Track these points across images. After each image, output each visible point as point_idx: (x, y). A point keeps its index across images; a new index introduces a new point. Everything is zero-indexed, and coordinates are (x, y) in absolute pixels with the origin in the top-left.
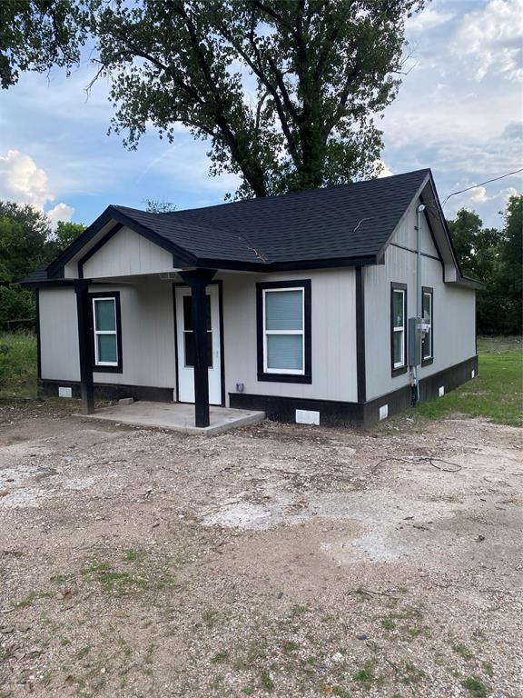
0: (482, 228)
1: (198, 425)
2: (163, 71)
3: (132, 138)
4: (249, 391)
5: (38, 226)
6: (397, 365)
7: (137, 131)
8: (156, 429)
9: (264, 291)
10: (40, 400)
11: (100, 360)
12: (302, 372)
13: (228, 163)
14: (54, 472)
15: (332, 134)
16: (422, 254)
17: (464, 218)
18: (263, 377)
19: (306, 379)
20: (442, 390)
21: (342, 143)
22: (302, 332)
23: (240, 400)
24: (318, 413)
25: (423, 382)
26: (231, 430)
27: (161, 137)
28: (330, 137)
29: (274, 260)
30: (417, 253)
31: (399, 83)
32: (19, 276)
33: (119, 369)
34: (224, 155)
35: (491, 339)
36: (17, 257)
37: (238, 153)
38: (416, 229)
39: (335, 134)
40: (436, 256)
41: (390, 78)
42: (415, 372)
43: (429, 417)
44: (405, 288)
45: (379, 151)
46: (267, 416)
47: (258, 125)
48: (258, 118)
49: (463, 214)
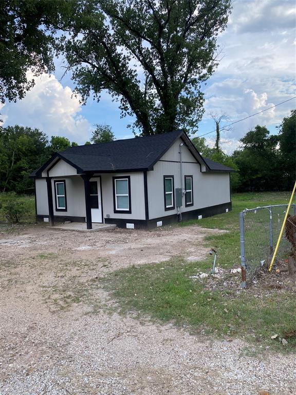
1: (88, 229)
2: (96, 69)
3: (83, 100)
4: (111, 217)
5: (41, 139)
6: (167, 207)
7: (85, 97)
8: (74, 230)
9: (115, 180)
10: (36, 223)
11: (59, 207)
12: (128, 210)
13: (129, 111)
14: (35, 241)
15: (181, 93)
16: (182, 162)
17: (259, 130)
18: (116, 212)
19: (129, 212)
20: (200, 217)
22: (128, 195)
23: (108, 221)
24: (134, 224)
26: (101, 230)
27: (94, 99)
28: (180, 95)
29: (117, 169)
30: (180, 162)
31: (217, 64)
32: (32, 166)
33: (65, 210)
34: (127, 107)
36: (31, 155)
38: (180, 153)
41: (212, 63)
42: (179, 209)
43: (181, 226)
44: (172, 176)
45: (202, 103)
46: (117, 226)
47: (146, 89)
48: (146, 86)
49: (258, 128)
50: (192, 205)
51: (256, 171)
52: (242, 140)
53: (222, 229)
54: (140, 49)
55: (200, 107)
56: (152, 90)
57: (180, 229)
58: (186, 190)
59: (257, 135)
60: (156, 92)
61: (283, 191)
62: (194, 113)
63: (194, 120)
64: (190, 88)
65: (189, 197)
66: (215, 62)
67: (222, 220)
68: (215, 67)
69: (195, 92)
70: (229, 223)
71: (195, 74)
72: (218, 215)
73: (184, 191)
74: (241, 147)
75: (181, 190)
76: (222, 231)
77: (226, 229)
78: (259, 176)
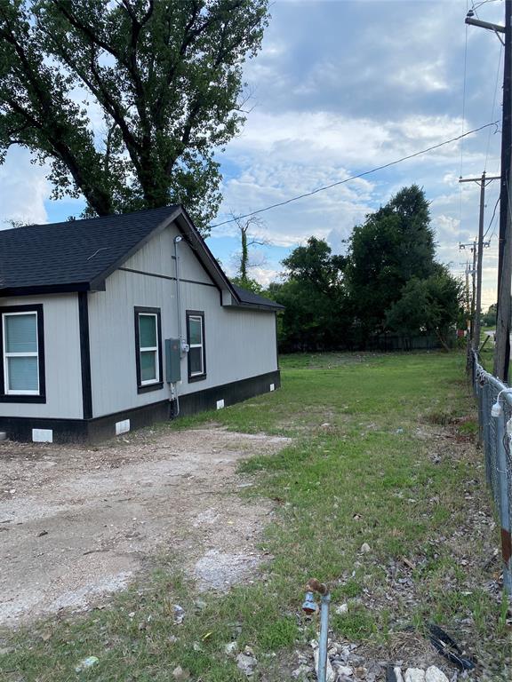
0: (331, 255)
6: (144, 383)
9: (3, 315)
12: (37, 393)
13: (71, 187)
15: (176, 163)
16: (181, 280)
17: (314, 246)
18: (4, 399)
19: (41, 399)
20: (220, 404)
21: (189, 172)
22: (36, 354)
24: (51, 431)
25: (184, 399)
28: (175, 167)
29: (8, 285)
30: (175, 279)
31: (244, 120)
34: (66, 179)
37: (80, 179)
38: (174, 258)
39: (181, 164)
40: (210, 282)
41: (235, 115)
42: (173, 388)
43: (178, 428)
44: (158, 311)
45: (217, 182)
46: (7, 436)
47: (108, 152)
48: (108, 145)
49: (313, 241)
50: (203, 377)
51: (310, 317)
52: (285, 263)
53: (273, 434)
54: (96, 70)
55: (213, 190)
56: (119, 155)
57: (174, 438)
58: (189, 343)
59: (312, 254)
60: (129, 159)
61: (355, 350)
62: (201, 201)
63: (202, 215)
64: (195, 156)
65: (196, 360)
66: (240, 115)
67: (266, 408)
68: (240, 123)
69: (205, 163)
70: (282, 416)
71: (203, 130)
72: (256, 398)
73: (184, 346)
74: (284, 275)
75: (178, 342)
76: (276, 439)
77: (284, 433)
78: (315, 325)
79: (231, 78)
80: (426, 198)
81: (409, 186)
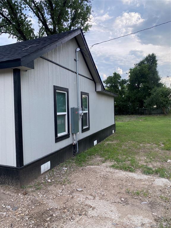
0: (121, 79)
6: (59, 135)
16: (79, 74)
20: (95, 142)
25: (80, 142)
30: (76, 73)
35: (125, 116)
38: (75, 60)
40: (91, 78)
41: (88, 23)
42: (75, 137)
44: (67, 90)
49: (115, 74)
50: (88, 129)
52: (104, 82)
58: (82, 110)
65: (85, 120)
68: (90, 27)
79: (87, 8)
80: (157, 59)
81: (151, 54)
